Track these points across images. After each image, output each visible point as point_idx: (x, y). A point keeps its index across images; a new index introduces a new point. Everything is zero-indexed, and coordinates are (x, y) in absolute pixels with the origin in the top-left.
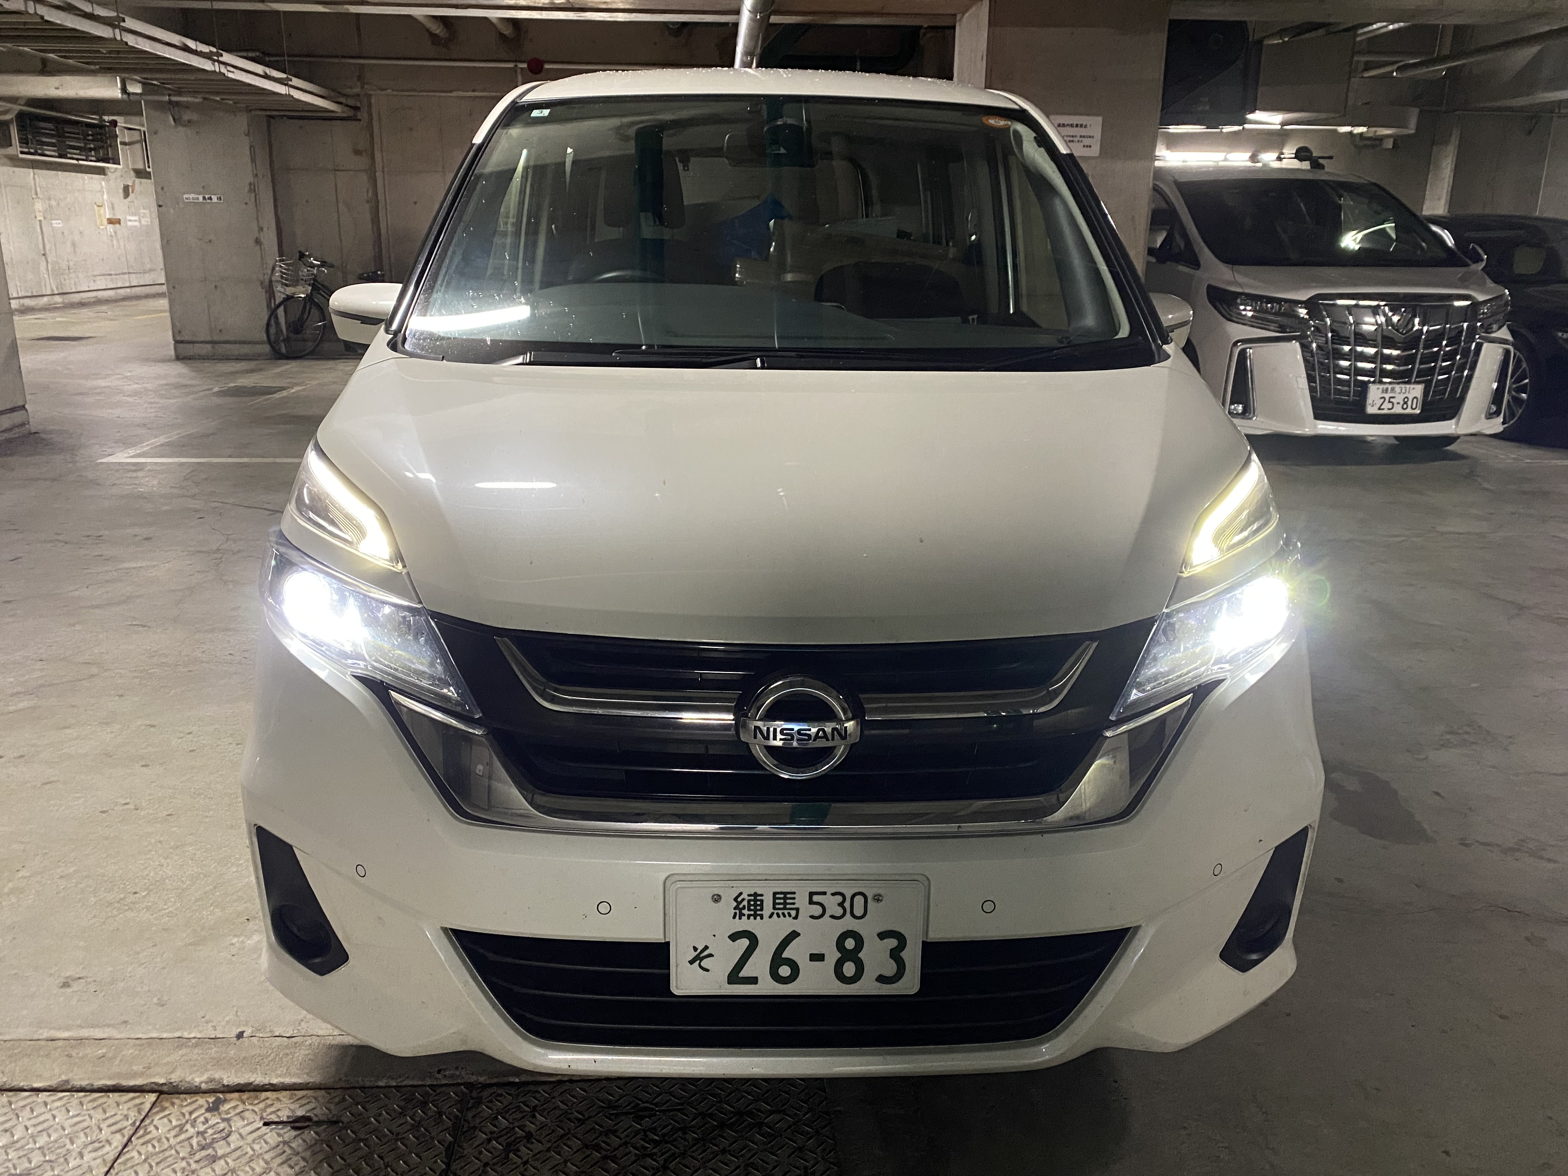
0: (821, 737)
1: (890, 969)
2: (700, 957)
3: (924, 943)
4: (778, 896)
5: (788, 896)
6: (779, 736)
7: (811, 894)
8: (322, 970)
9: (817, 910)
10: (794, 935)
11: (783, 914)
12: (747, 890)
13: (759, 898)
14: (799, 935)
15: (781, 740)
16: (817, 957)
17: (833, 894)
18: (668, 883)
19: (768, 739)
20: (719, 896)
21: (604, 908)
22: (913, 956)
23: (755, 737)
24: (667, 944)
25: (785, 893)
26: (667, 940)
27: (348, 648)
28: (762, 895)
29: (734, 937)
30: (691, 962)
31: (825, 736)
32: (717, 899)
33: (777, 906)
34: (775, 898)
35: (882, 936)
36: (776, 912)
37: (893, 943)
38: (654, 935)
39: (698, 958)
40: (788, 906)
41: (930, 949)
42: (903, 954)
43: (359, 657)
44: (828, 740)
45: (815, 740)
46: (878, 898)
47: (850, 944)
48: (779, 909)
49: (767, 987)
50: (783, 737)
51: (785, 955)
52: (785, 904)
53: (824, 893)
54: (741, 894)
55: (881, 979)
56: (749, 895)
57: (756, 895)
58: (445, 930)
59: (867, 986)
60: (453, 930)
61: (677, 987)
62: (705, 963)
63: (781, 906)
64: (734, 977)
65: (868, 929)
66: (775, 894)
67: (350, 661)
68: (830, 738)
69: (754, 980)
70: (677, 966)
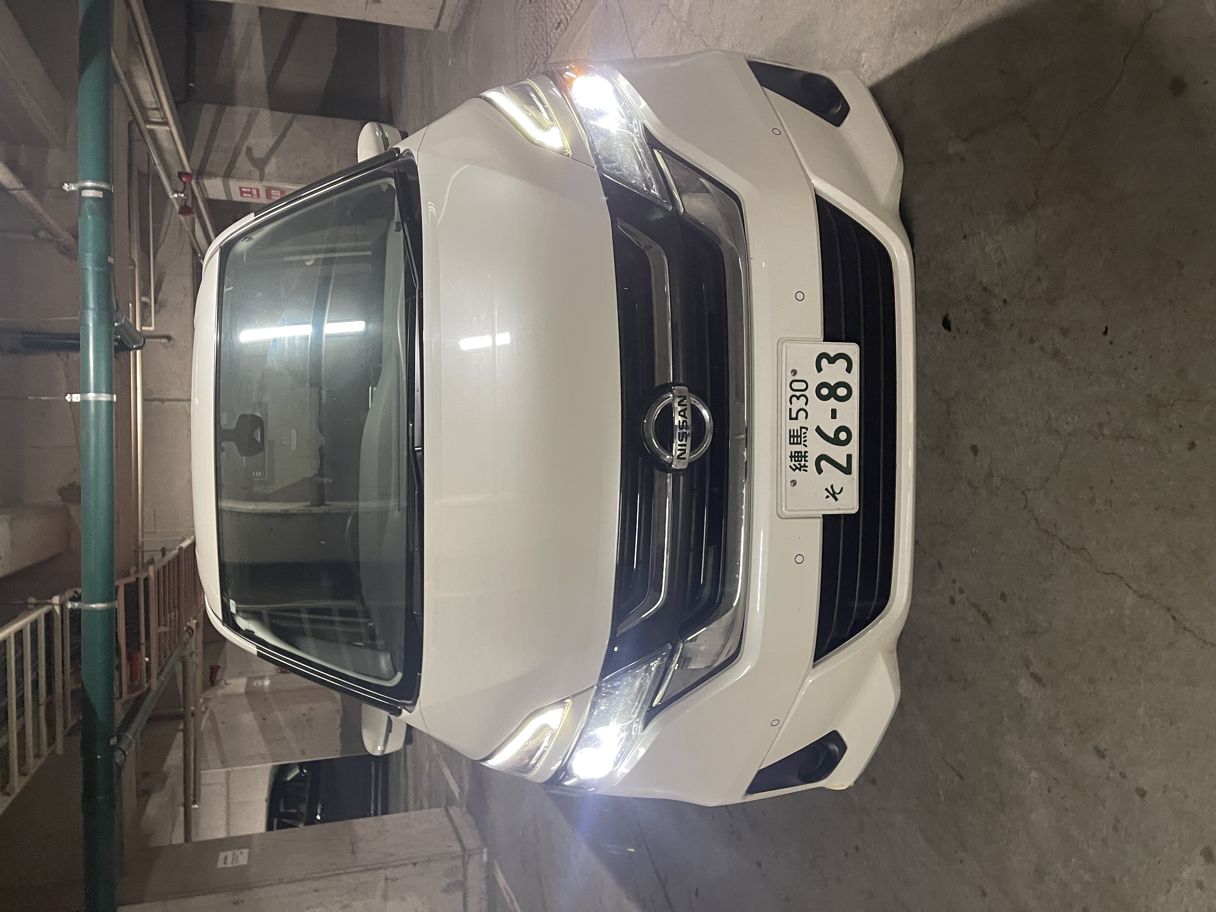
0: (684, 413)
1: (842, 364)
5: (792, 434)
6: (683, 442)
7: (791, 418)
8: (843, 748)
9: (802, 414)
10: (818, 430)
11: (804, 437)
12: (788, 462)
13: (793, 455)
14: (818, 427)
15: (686, 441)
16: (834, 414)
17: (791, 404)
18: (783, 516)
19: (685, 450)
20: (792, 482)
21: (799, 559)
22: (833, 348)
23: (684, 459)
24: (824, 516)
25: (790, 436)
26: (821, 516)
27: (624, 735)
28: (791, 452)
29: (820, 471)
30: (836, 499)
31: (683, 410)
33: (799, 442)
34: (794, 443)
35: (819, 369)
36: (803, 443)
37: (824, 362)
38: (818, 525)
39: (834, 495)
40: (799, 434)
41: (829, 336)
42: (832, 355)
43: (629, 728)
44: (686, 409)
45: (686, 418)
46: (794, 372)
48: (801, 440)
49: (853, 448)
50: (684, 439)
51: (832, 436)
52: (797, 436)
53: (790, 409)
54: (790, 467)
55: (849, 370)
56: (791, 461)
57: (791, 457)
58: (814, 666)
59: (854, 379)
60: (815, 661)
61: (853, 509)
62: (837, 491)
63: (799, 438)
64: (847, 471)
65: (815, 379)
66: (790, 443)
67: (633, 733)
68: (685, 407)
69: (849, 457)
70: (839, 509)
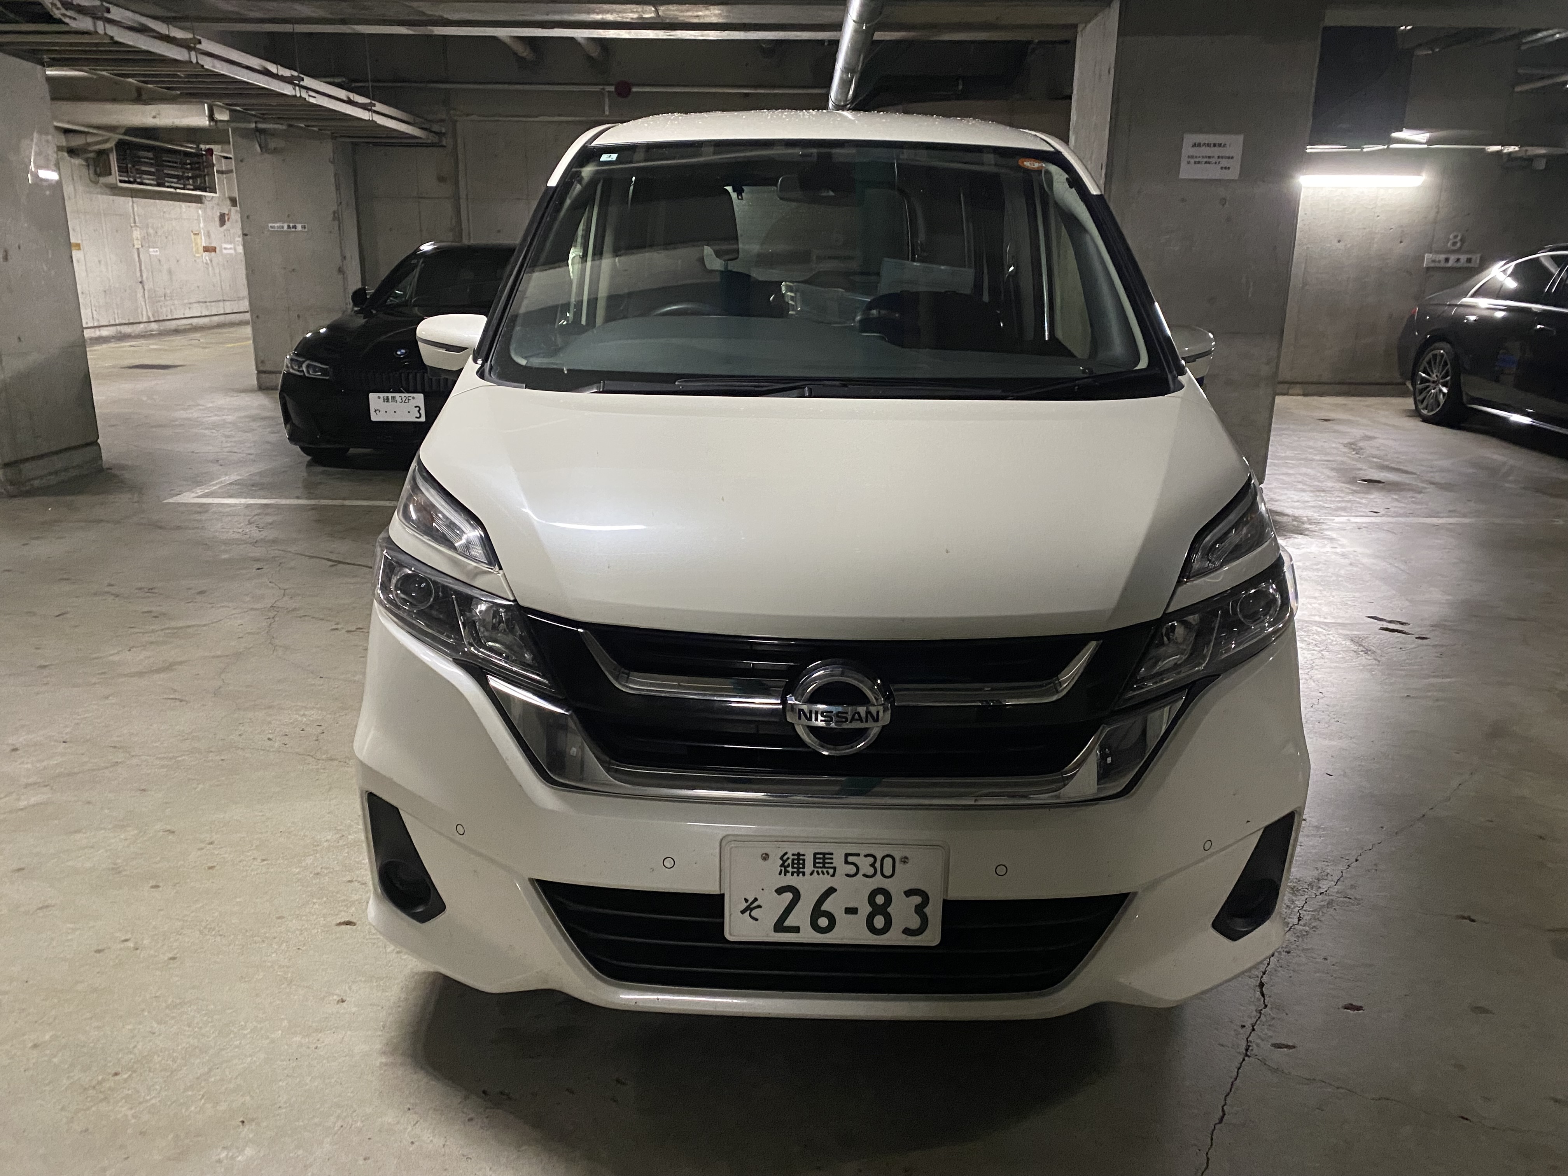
0: (857, 720)
1: (915, 922)
2: (750, 908)
3: (945, 901)
4: (818, 856)
5: (827, 856)
6: (820, 718)
7: (847, 855)
8: (423, 918)
9: (852, 869)
10: (831, 891)
11: (823, 872)
12: (792, 850)
13: (801, 857)
14: (836, 890)
15: (821, 721)
16: (851, 911)
17: (866, 856)
18: (724, 844)
19: (810, 719)
20: (767, 854)
21: (668, 863)
22: (934, 911)
23: (800, 718)
24: (722, 896)
25: (824, 854)
26: (722, 892)
28: (804, 855)
29: (780, 891)
30: (743, 912)
31: (860, 719)
32: (765, 857)
33: (817, 865)
34: (815, 858)
35: (909, 893)
36: (816, 870)
37: (917, 900)
38: (711, 888)
39: (749, 909)
40: (827, 865)
41: (950, 907)
42: (927, 910)
44: (862, 721)
45: (851, 722)
46: (905, 860)
47: (880, 900)
48: (818, 867)
49: (808, 935)
50: (823, 719)
51: (823, 908)
52: (824, 863)
53: (858, 855)
54: (786, 853)
55: (907, 931)
56: (793, 855)
57: (799, 854)
58: (532, 881)
59: (894, 938)
60: (537, 880)
61: (730, 934)
62: (754, 913)
63: (821, 865)
64: (779, 927)
65: (896, 887)
66: (815, 854)
68: (864, 720)
69: (796, 930)
70: (730, 915)
